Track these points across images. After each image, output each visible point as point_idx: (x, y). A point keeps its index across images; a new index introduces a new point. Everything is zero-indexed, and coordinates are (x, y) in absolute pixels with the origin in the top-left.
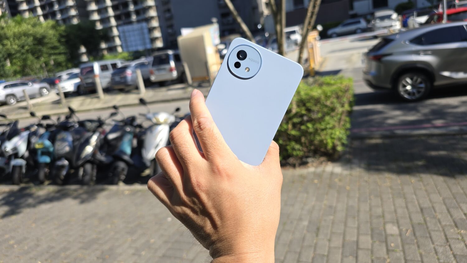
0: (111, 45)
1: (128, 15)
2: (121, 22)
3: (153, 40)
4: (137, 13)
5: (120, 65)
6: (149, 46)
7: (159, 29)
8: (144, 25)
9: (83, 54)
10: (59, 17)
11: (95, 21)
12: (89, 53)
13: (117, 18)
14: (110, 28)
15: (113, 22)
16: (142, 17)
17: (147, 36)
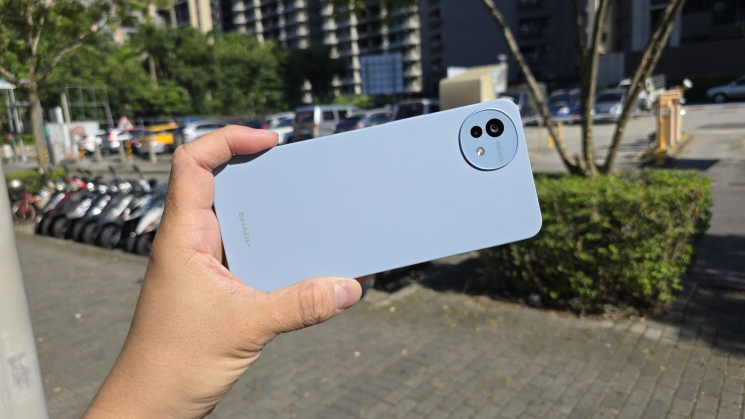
0: (348, 82)
1: (378, 40)
2: (365, 50)
3: (408, 80)
4: (392, 37)
5: (350, 114)
6: (400, 89)
7: (419, 65)
8: (398, 56)
9: (307, 91)
10: (283, 36)
11: (330, 47)
12: (314, 92)
13: (362, 43)
14: (350, 58)
15: (355, 49)
16: (397, 44)
17: (399, 73)
